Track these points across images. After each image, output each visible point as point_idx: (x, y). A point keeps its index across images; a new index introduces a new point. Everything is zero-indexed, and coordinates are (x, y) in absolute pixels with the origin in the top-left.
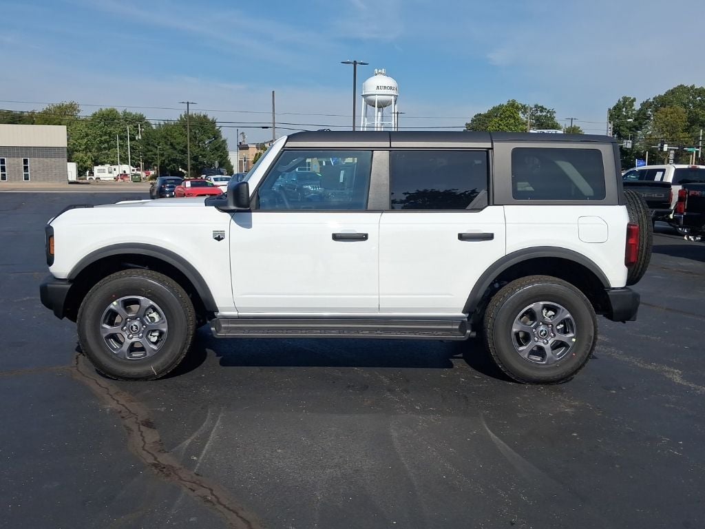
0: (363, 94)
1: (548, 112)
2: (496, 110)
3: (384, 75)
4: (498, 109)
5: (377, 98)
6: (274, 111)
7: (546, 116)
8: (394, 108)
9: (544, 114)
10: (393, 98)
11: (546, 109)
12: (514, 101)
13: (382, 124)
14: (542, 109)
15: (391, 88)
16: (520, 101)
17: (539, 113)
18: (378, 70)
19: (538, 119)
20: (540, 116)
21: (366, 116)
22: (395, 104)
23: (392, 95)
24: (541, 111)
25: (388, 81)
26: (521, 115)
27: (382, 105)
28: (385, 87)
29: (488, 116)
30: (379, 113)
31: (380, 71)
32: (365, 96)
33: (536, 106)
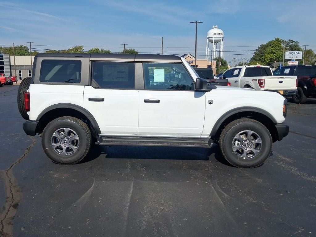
0: (208, 37)
1: (296, 43)
2: (270, 42)
3: (217, 28)
4: (271, 42)
5: (214, 39)
6: (162, 46)
7: (294, 45)
8: (222, 43)
9: (294, 44)
10: (221, 38)
11: (294, 42)
12: (278, 38)
13: (216, 50)
14: (293, 41)
15: (220, 34)
16: (281, 38)
17: (291, 44)
18: (214, 26)
19: (290, 46)
20: (292, 45)
21: (209, 47)
22: (222, 41)
23: (221, 37)
24: (292, 43)
25: (219, 31)
26: (282, 45)
27: (216, 42)
28: (217, 34)
29: (267, 46)
30: (215, 45)
31: (215, 26)
32: (208, 38)
33: (290, 40)
